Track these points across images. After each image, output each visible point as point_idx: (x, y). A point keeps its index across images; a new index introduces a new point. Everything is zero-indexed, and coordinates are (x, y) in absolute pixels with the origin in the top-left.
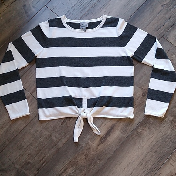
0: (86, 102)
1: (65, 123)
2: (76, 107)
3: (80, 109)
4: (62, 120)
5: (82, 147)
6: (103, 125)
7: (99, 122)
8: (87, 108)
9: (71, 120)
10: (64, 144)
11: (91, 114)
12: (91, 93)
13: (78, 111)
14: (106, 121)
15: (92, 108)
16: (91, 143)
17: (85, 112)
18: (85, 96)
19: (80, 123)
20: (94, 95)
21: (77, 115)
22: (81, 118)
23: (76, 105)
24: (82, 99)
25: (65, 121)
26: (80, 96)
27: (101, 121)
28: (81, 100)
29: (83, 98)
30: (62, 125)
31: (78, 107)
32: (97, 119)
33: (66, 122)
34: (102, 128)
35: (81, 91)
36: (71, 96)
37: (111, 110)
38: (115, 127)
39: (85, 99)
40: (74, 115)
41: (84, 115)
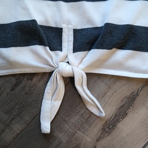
0: (72, 38)
1: (20, 86)
2: (48, 48)
3: (57, 55)
4: (13, 79)
5: (61, 142)
6: (109, 94)
7: (102, 86)
8: (74, 52)
9: (35, 79)
10: (18, 135)
11: (82, 66)
12: (84, 15)
13: (52, 59)
14: (118, 84)
15: (86, 52)
16: (80, 133)
17: (68, 62)
18: (69, 23)
19: (55, 87)
20: (89, 21)
21: (48, 69)
22: (58, 77)
23: (47, 43)
24: (62, 29)
25: (20, 82)
26: (56, 23)
27: (106, 84)
28: (58, 32)
29: (63, 26)
30: (13, 92)
31: (52, 49)
32: (96, 78)
33: (24, 83)
34: (107, 100)
35: (59, 10)
36: (34, 21)
37: (130, 57)
38: (138, 99)
39: (69, 29)
40: (42, 68)
41: (66, 69)
